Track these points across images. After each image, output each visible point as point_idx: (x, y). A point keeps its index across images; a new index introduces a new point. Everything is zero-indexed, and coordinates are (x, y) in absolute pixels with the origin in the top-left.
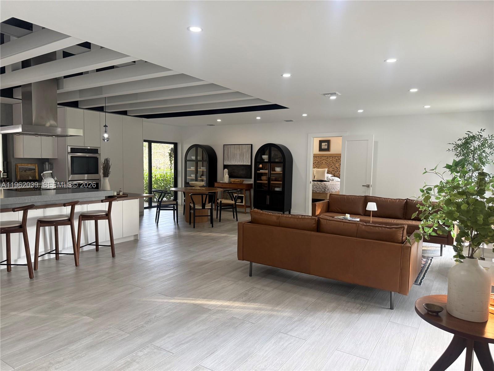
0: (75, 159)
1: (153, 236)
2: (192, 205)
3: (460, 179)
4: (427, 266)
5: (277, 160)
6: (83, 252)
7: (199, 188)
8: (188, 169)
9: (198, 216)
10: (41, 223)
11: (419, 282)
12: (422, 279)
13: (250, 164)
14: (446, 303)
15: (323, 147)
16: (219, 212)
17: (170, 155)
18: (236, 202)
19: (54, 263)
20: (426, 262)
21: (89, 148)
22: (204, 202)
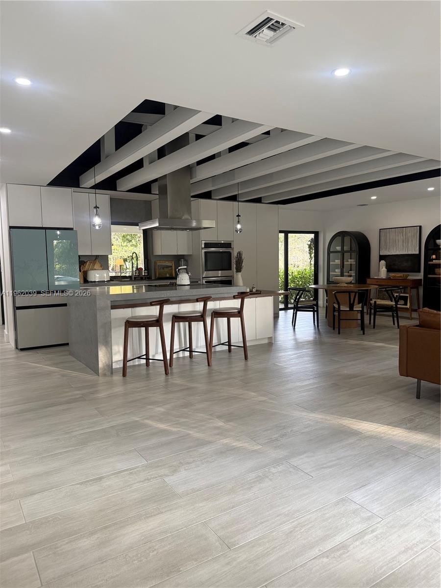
0: (208, 254)
1: (289, 340)
2: (336, 306)
6: (215, 352)
7: (346, 285)
8: (331, 263)
9: (344, 319)
10: (177, 318)
13: (418, 253)
16: (372, 316)
17: (310, 247)
18: (396, 304)
19: (188, 361)
21: (223, 242)
22: (352, 302)
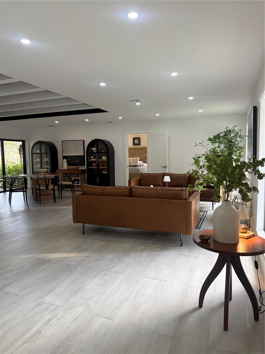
1: (7, 212)
2: (38, 187)
3: (218, 149)
4: (204, 217)
5: (103, 151)
8: (34, 160)
9: (43, 195)
11: (199, 227)
12: (201, 225)
13: (83, 155)
14: (212, 234)
15: (136, 143)
16: (60, 192)
18: (73, 184)
20: (204, 214)
22: (47, 184)
